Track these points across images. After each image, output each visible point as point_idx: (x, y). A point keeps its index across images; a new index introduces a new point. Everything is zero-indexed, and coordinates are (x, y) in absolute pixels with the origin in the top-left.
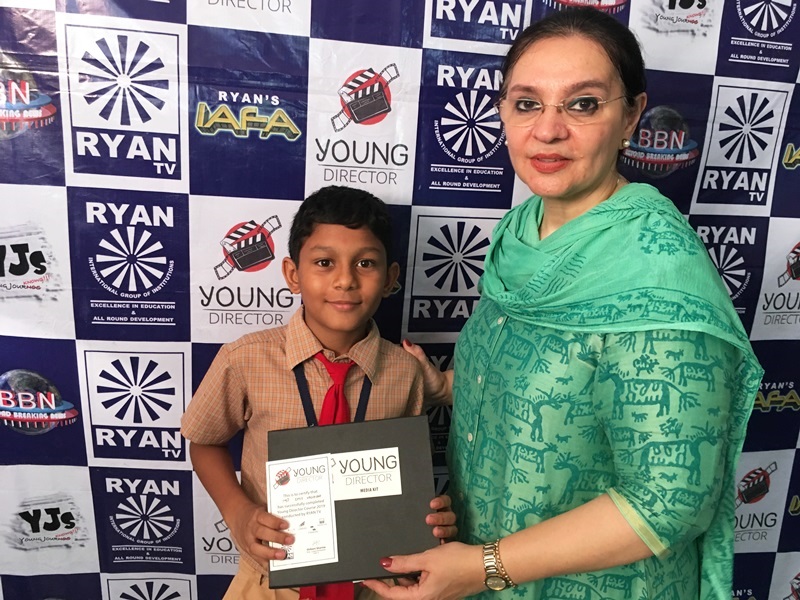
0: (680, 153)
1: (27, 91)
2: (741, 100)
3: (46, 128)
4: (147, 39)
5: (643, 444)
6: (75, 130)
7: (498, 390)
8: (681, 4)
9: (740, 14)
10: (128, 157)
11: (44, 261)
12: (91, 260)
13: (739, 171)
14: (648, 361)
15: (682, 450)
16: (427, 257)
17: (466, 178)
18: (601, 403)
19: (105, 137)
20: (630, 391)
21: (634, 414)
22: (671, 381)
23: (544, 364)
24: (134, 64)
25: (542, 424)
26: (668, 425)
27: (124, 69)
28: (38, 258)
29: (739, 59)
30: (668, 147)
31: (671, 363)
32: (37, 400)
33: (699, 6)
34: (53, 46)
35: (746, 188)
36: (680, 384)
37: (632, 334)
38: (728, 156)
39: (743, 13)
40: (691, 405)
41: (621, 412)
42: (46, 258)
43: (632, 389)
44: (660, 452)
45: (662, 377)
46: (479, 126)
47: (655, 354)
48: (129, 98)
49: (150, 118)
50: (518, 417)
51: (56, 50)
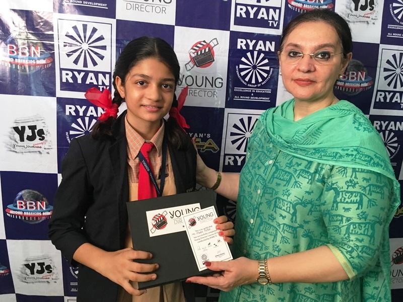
0: (363, 83)
1: (39, 51)
2: (394, 56)
3: (47, 69)
4: (96, 25)
5: (347, 223)
6: (61, 70)
7: (271, 196)
8: (360, 8)
9: (392, 13)
10: (86, 83)
11: (44, 134)
12: (67, 134)
13: (395, 93)
14: (353, 182)
15: (367, 227)
16: (233, 134)
17: (252, 95)
18: (325, 202)
19: (76, 73)
20: (343, 197)
21: (344, 208)
22: (364, 193)
23: (298, 184)
24: (90, 38)
25: (297, 214)
26: (361, 214)
27: (85, 41)
28: (41, 132)
29: (393, 35)
30: (357, 79)
31: (364, 184)
32: (36, 206)
33: (370, 10)
34: (52, 29)
35: (399, 102)
36: (368, 194)
37: (345, 168)
38: (389, 84)
39: (394, 13)
40: (373, 205)
41: (337, 207)
42: (45, 132)
43: (344, 195)
44: (356, 227)
45: (360, 191)
46: (259, 69)
47: (357, 179)
48: (87, 54)
49: (97, 64)
50: (284, 210)
51: (53, 31)
